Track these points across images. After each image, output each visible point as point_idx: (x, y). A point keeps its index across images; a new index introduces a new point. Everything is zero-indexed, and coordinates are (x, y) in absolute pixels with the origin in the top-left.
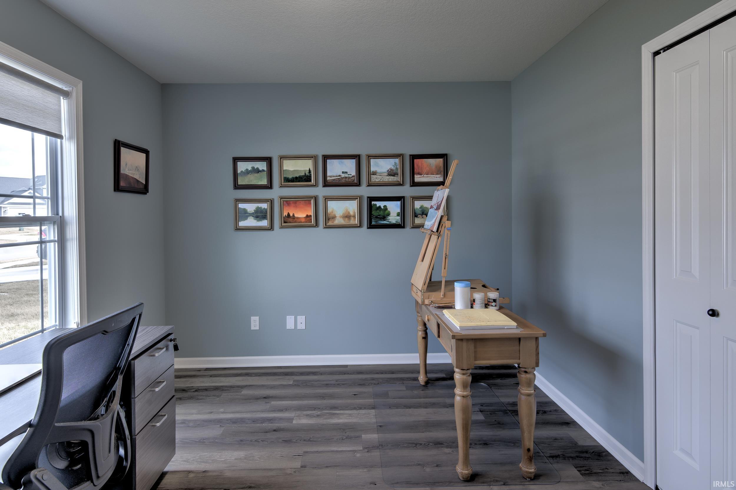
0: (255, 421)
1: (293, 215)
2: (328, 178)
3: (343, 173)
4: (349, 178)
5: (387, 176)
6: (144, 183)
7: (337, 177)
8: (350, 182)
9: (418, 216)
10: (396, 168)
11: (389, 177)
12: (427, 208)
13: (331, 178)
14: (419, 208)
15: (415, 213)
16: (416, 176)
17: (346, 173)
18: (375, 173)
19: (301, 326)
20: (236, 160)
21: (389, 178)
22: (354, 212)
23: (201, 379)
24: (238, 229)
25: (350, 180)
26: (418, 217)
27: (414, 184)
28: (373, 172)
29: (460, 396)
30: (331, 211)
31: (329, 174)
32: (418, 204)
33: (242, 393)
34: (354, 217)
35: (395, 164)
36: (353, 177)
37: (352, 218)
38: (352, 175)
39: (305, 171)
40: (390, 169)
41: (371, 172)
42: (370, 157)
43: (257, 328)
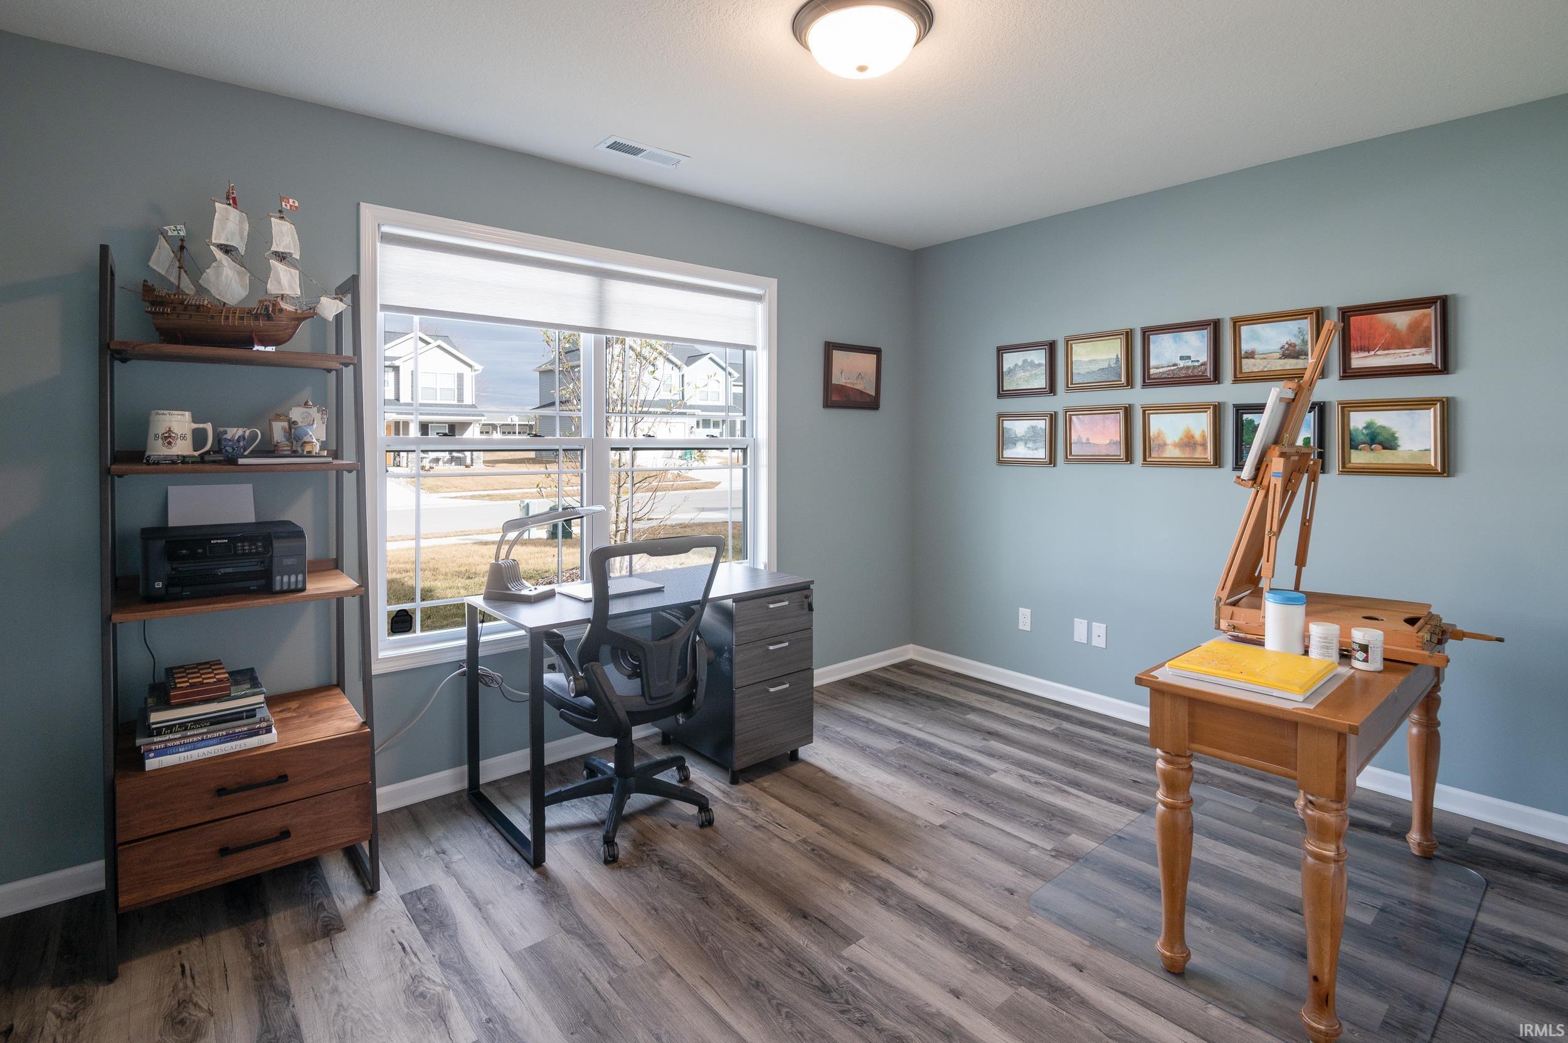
0: (944, 753)
1: (1088, 439)
2: (1152, 371)
3: (1182, 358)
4: (1194, 367)
5: (1280, 358)
6: (874, 394)
7: (1169, 368)
8: (1196, 376)
9: (1360, 447)
10: (1303, 340)
11: (1286, 360)
12: (1384, 427)
13: (1158, 371)
14: (1361, 428)
15: (1351, 440)
16: (1354, 355)
17: (1189, 358)
18: (1251, 355)
19: (1099, 642)
20: (1001, 351)
21: (1286, 364)
22: (1204, 437)
23: (936, 683)
24: (1001, 461)
25: (1196, 372)
26: (1360, 450)
27: (1348, 373)
28: (1246, 352)
29: (1164, 804)
30: (1156, 433)
31: (1153, 362)
32: (1359, 420)
33: (968, 716)
34: (1204, 445)
35: (1300, 332)
36: (1202, 365)
37: (1200, 448)
38: (1201, 361)
39: (1110, 360)
40: (1287, 343)
41: (1243, 353)
42: (1237, 323)
43: (1028, 629)
